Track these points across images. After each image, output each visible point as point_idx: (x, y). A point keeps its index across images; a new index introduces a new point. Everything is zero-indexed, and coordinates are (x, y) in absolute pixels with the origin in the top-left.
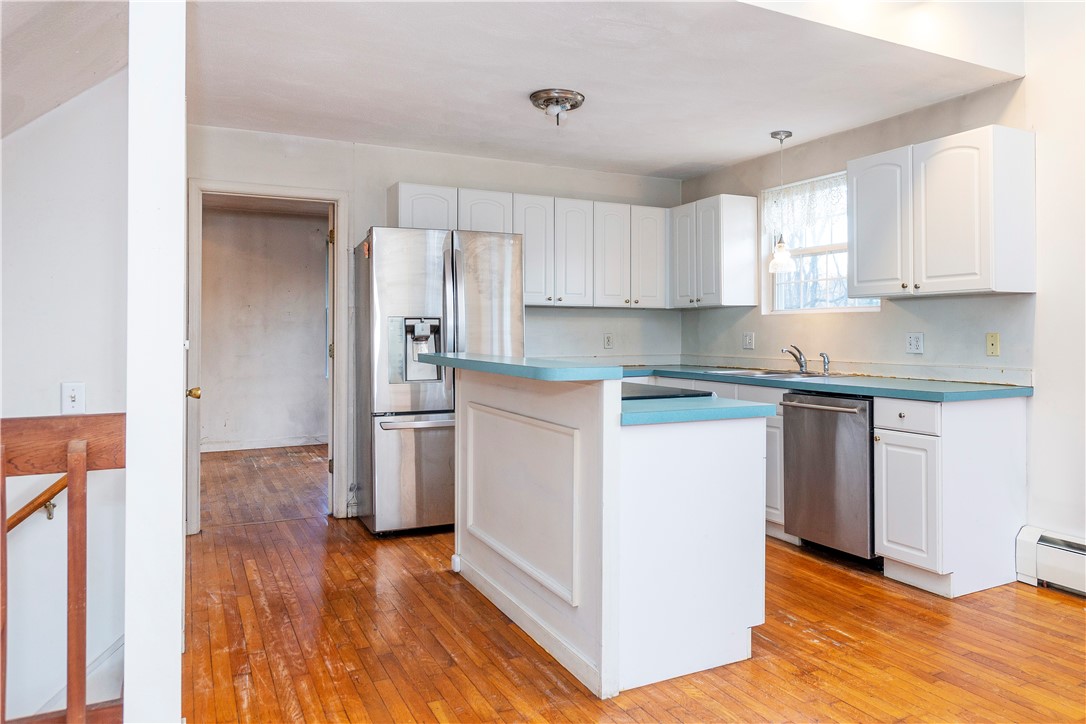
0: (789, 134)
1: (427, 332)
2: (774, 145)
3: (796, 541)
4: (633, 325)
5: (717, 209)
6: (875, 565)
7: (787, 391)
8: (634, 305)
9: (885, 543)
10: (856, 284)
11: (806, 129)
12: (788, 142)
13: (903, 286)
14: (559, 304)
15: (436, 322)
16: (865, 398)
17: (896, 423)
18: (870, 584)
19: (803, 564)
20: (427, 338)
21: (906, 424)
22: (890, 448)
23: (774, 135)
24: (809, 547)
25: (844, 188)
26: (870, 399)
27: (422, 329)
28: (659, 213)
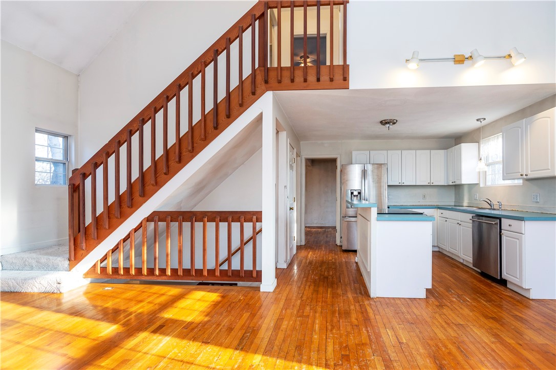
0: (485, 119)
1: (357, 194)
2: (478, 124)
3: (479, 271)
5: (460, 149)
6: (504, 283)
7: (474, 215)
8: (431, 184)
9: (505, 274)
10: (505, 175)
11: (490, 117)
12: (484, 123)
13: (521, 175)
14: (403, 184)
15: (359, 191)
16: (497, 218)
17: (509, 228)
18: (498, 288)
19: (481, 281)
20: (357, 196)
21: (512, 229)
22: (507, 238)
23: (478, 120)
24: (483, 274)
25: (500, 139)
26: (500, 219)
27: (356, 193)
28: (442, 152)
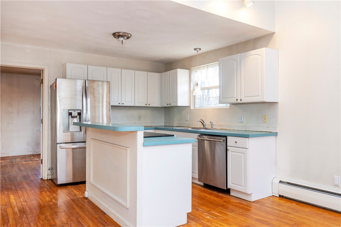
0: (200, 49)
1: (76, 115)
2: (195, 53)
3: (202, 184)
4: (148, 112)
5: (176, 74)
6: (227, 191)
7: (199, 134)
8: (148, 106)
9: (231, 184)
10: (221, 99)
11: (205, 48)
12: (200, 52)
13: (237, 100)
14: (123, 105)
15: (80, 111)
17: (234, 145)
18: (226, 198)
19: (204, 192)
20: (76, 117)
21: (237, 145)
22: (232, 153)
23: (195, 49)
24: (206, 186)
25: (218, 67)
26: (226, 137)
27: (75, 114)
28: (157, 75)
